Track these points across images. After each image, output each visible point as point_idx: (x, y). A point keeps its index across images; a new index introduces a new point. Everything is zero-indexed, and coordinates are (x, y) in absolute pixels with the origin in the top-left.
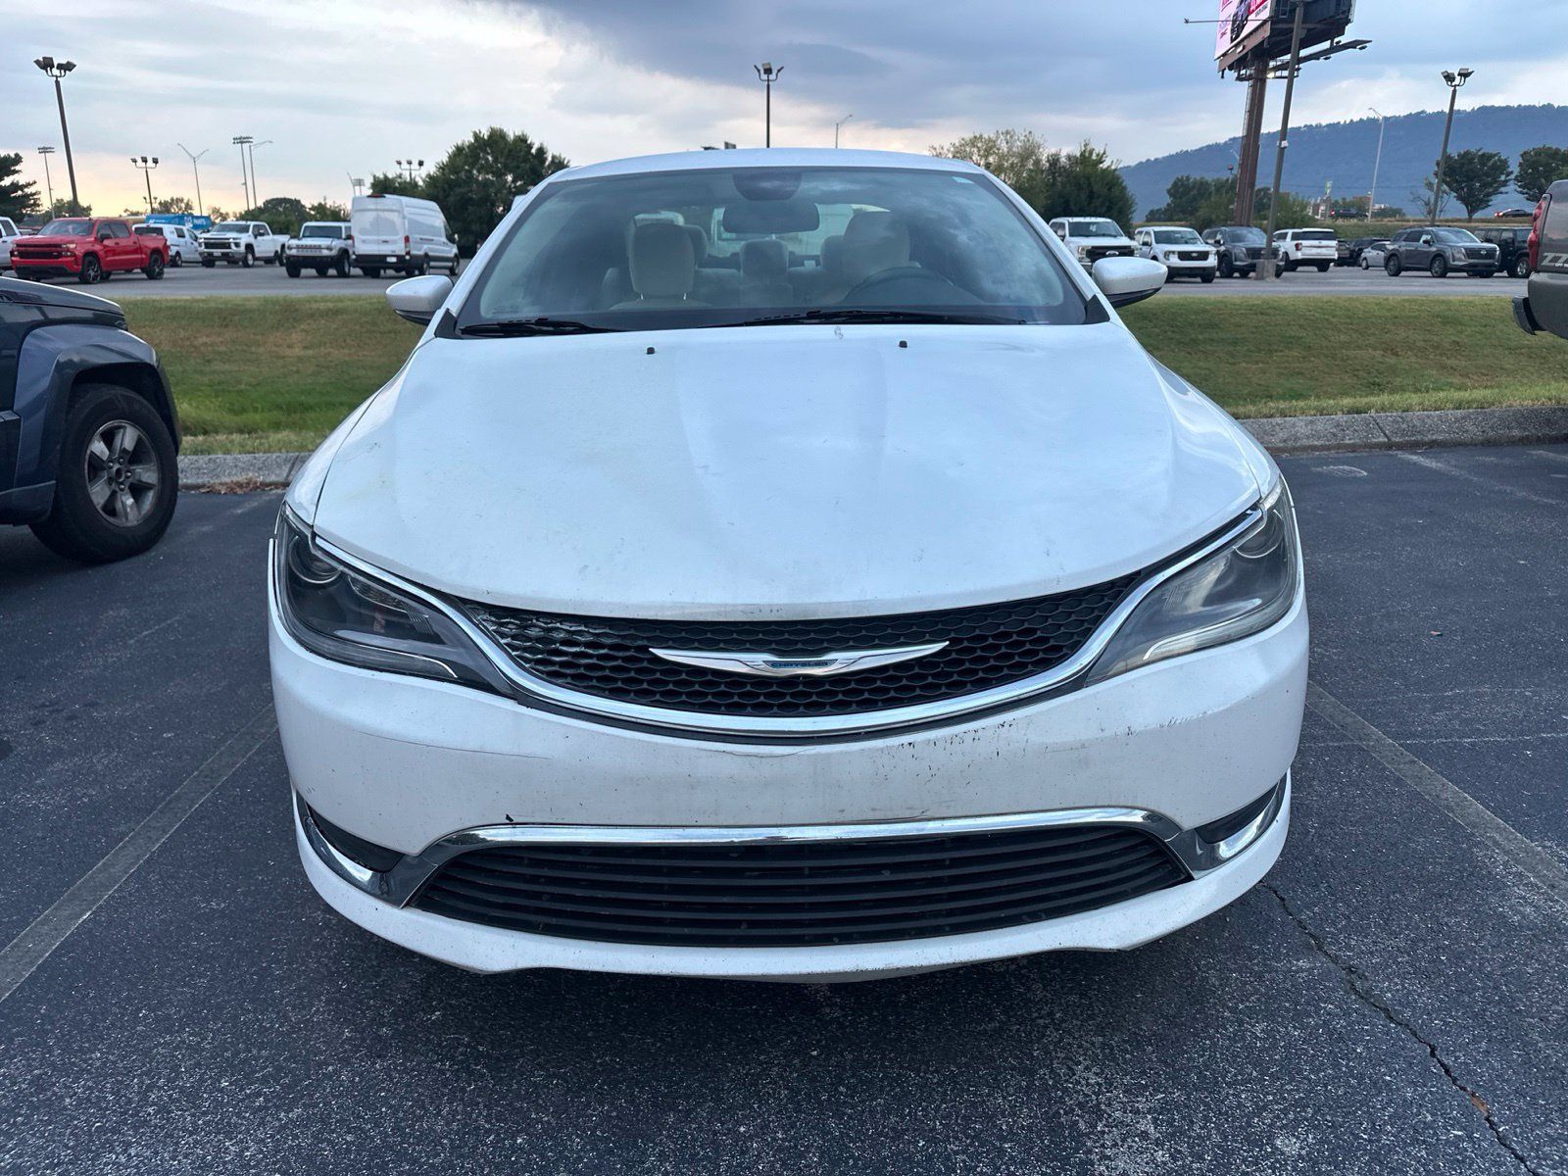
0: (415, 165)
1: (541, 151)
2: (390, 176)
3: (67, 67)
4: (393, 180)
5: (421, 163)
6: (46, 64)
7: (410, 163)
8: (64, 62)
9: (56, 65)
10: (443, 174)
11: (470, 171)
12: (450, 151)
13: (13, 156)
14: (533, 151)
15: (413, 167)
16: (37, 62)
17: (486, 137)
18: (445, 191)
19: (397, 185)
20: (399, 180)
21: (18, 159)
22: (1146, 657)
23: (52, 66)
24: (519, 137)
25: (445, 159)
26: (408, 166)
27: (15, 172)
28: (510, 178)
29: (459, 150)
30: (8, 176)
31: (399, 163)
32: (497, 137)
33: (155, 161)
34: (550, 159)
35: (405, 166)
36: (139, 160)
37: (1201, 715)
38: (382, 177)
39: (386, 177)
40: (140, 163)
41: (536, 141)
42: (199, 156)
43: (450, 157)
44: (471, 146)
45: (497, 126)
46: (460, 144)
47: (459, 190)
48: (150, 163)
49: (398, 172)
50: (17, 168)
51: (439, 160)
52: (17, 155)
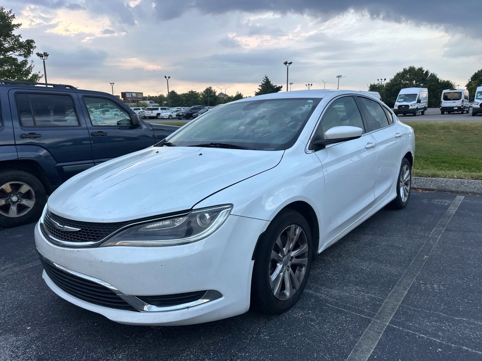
0: (383, 80)
1: (427, 72)
2: (376, 84)
3: (290, 63)
4: (376, 85)
5: (385, 80)
6: (286, 63)
7: (381, 80)
8: (290, 62)
9: (288, 63)
10: (392, 82)
11: (400, 81)
12: (395, 75)
13: (281, 86)
14: (424, 72)
15: (382, 81)
16: (284, 63)
17: (408, 70)
18: (391, 87)
19: (377, 86)
20: (378, 85)
21: (282, 87)
22: (117, 244)
23: (287, 63)
24: (420, 68)
25: (393, 78)
26: (381, 81)
27: (281, 90)
28: (414, 82)
29: (398, 74)
30: (279, 91)
31: (378, 80)
32: (412, 69)
33: (311, 85)
34: (430, 75)
35: (380, 80)
36: (308, 85)
37: (120, 263)
38: (373, 84)
39: (374, 84)
40: (308, 86)
41: (425, 69)
42: (326, 82)
43: (395, 77)
44: (403, 72)
45: (411, 66)
46: (399, 72)
47: (395, 87)
48: (310, 86)
49: (378, 83)
50: (281, 89)
51: (391, 78)
52: (282, 86)
